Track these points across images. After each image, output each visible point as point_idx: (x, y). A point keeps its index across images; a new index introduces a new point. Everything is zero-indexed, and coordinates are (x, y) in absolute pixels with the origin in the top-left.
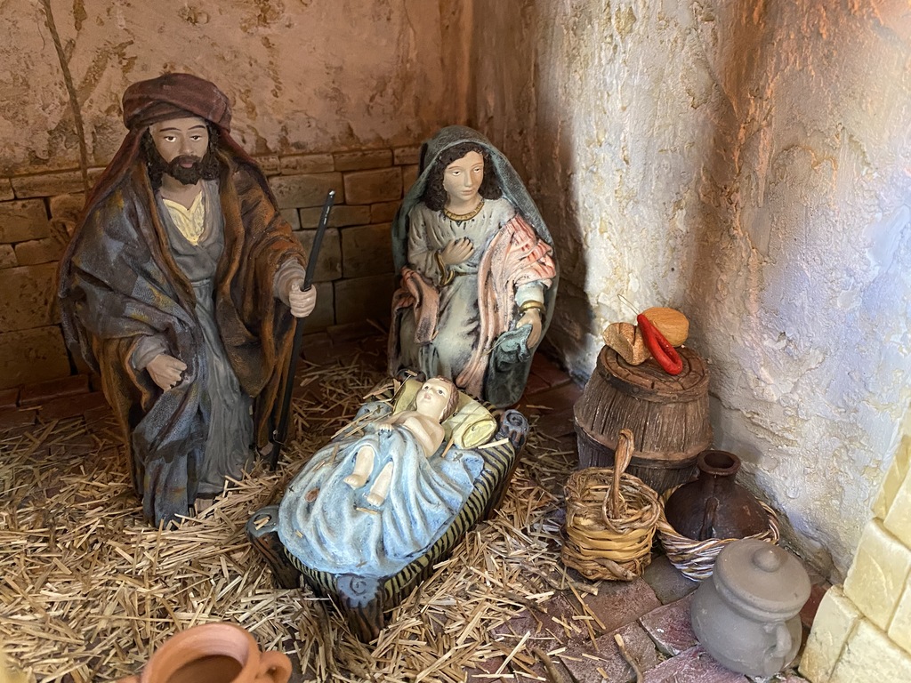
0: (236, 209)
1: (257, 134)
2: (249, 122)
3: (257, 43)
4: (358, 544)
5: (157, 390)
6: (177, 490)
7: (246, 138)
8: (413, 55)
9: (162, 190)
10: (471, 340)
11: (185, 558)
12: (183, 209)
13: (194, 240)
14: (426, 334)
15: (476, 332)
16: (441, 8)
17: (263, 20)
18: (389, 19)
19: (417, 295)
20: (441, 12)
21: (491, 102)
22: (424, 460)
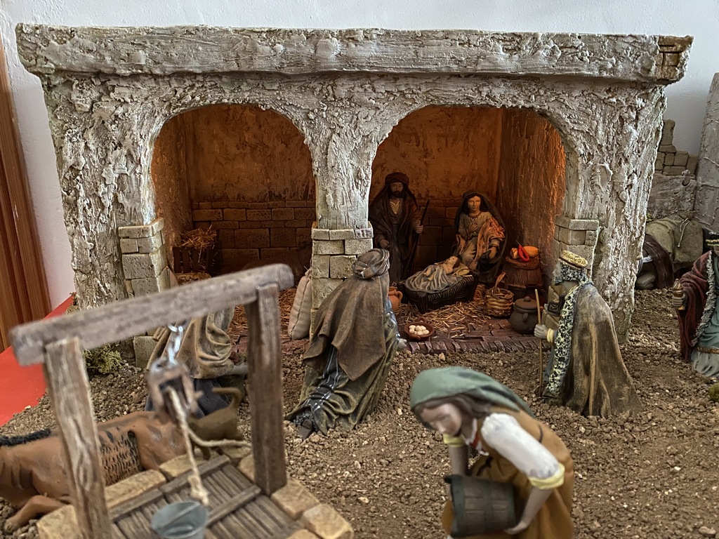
0: (407, 206)
3: (422, 163)
4: (424, 287)
8: (476, 168)
9: (390, 199)
10: (473, 256)
12: (394, 204)
13: (396, 213)
15: (475, 254)
16: (488, 152)
17: (425, 157)
18: (468, 156)
19: (458, 242)
20: (488, 154)
21: (503, 185)
22: (445, 273)
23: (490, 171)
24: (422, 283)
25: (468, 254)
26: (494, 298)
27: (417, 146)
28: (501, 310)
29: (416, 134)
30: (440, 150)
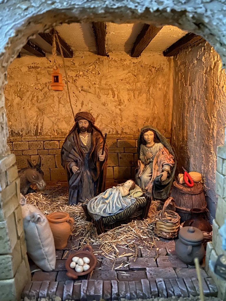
0: (95, 139)
1: (116, 130)
2: (115, 127)
3: (118, 110)
4: (100, 209)
5: (73, 173)
6: (74, 198)
7: (114, 131)
8: (156, 112)
9: (80, 134)
10: (150, 178)
11: (72, 211)
12: (84, 138)
13: (85, 145)
14: (139, 175)
15: (151, 176)
16: (164, 101)
17: (119, 105)
18: (150, 104)
19: (139, 166)
20: (164, 102)
21: (175, 124)
22: (121, 196)
23: (165, 114)
24: (100, 205)
25: (145, 177)
26: (161, 221)
27: (113, 97)
28: (169, 233)
29: (112, 90)
30: (130, 100)
